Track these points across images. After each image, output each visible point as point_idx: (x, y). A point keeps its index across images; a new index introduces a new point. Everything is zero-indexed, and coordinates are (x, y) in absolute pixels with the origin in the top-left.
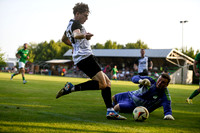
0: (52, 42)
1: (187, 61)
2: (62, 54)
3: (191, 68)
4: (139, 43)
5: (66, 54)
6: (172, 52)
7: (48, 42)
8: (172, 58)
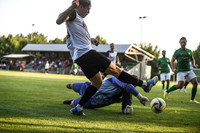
0: (11, 36)
1: (146, 57)
2: (21, 48)
3: (149, 63)
4: (98, 37)
5: (24, 49)
6: (130, 48)
7: (6, 36)
8: (131, 53)
